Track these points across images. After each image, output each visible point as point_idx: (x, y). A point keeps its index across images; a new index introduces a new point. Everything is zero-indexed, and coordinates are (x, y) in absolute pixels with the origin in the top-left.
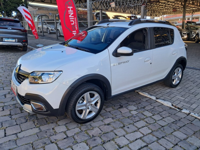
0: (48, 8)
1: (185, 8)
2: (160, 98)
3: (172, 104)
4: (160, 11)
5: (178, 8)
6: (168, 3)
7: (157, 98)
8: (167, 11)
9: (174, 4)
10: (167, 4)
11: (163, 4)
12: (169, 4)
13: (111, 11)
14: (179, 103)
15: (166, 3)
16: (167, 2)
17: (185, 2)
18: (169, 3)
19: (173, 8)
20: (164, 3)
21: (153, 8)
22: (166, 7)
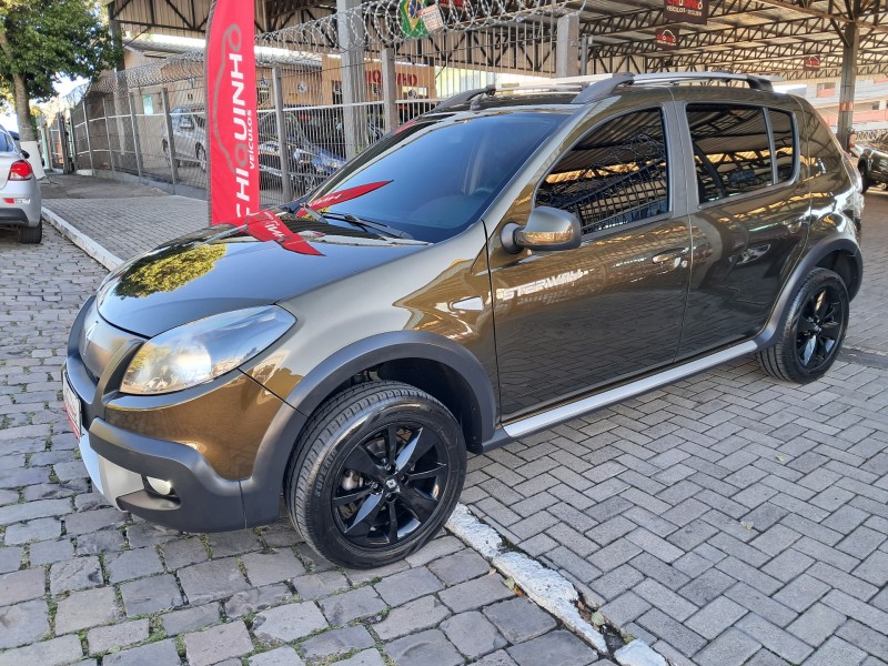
0: (181, 53)
1: (852, 44)
2: (522, 546)
3: (580, 594)
4: (746, 67)
5: (827, 49)
6: (774, 29)
7: (507, 546)
8: (780, 66)
9: (803, 30)
10: (770, 31)
11: (753, 32)
12: (780, 30)
13: (470, 62)
14: (629, 589)
15: (766, 27)
16: (774, 24)
17: (851, 18)
18: (781, 26)
19: (807, 52)
20: (760, 28)
21: (711, 52)
22: (771, 49)
